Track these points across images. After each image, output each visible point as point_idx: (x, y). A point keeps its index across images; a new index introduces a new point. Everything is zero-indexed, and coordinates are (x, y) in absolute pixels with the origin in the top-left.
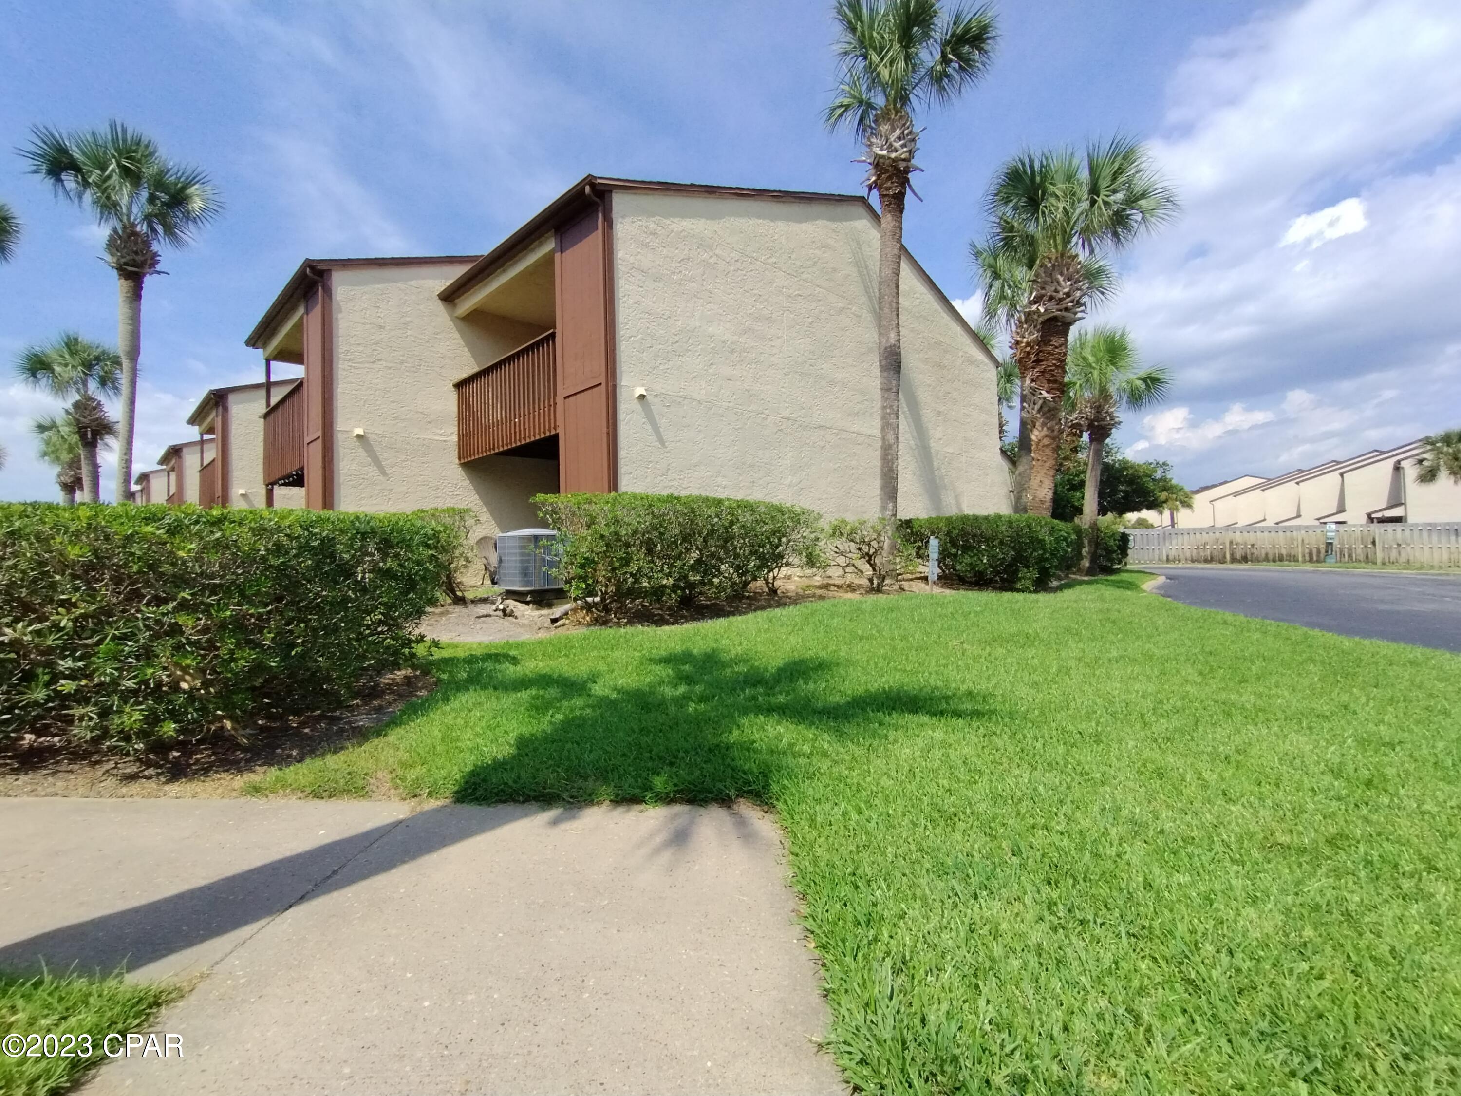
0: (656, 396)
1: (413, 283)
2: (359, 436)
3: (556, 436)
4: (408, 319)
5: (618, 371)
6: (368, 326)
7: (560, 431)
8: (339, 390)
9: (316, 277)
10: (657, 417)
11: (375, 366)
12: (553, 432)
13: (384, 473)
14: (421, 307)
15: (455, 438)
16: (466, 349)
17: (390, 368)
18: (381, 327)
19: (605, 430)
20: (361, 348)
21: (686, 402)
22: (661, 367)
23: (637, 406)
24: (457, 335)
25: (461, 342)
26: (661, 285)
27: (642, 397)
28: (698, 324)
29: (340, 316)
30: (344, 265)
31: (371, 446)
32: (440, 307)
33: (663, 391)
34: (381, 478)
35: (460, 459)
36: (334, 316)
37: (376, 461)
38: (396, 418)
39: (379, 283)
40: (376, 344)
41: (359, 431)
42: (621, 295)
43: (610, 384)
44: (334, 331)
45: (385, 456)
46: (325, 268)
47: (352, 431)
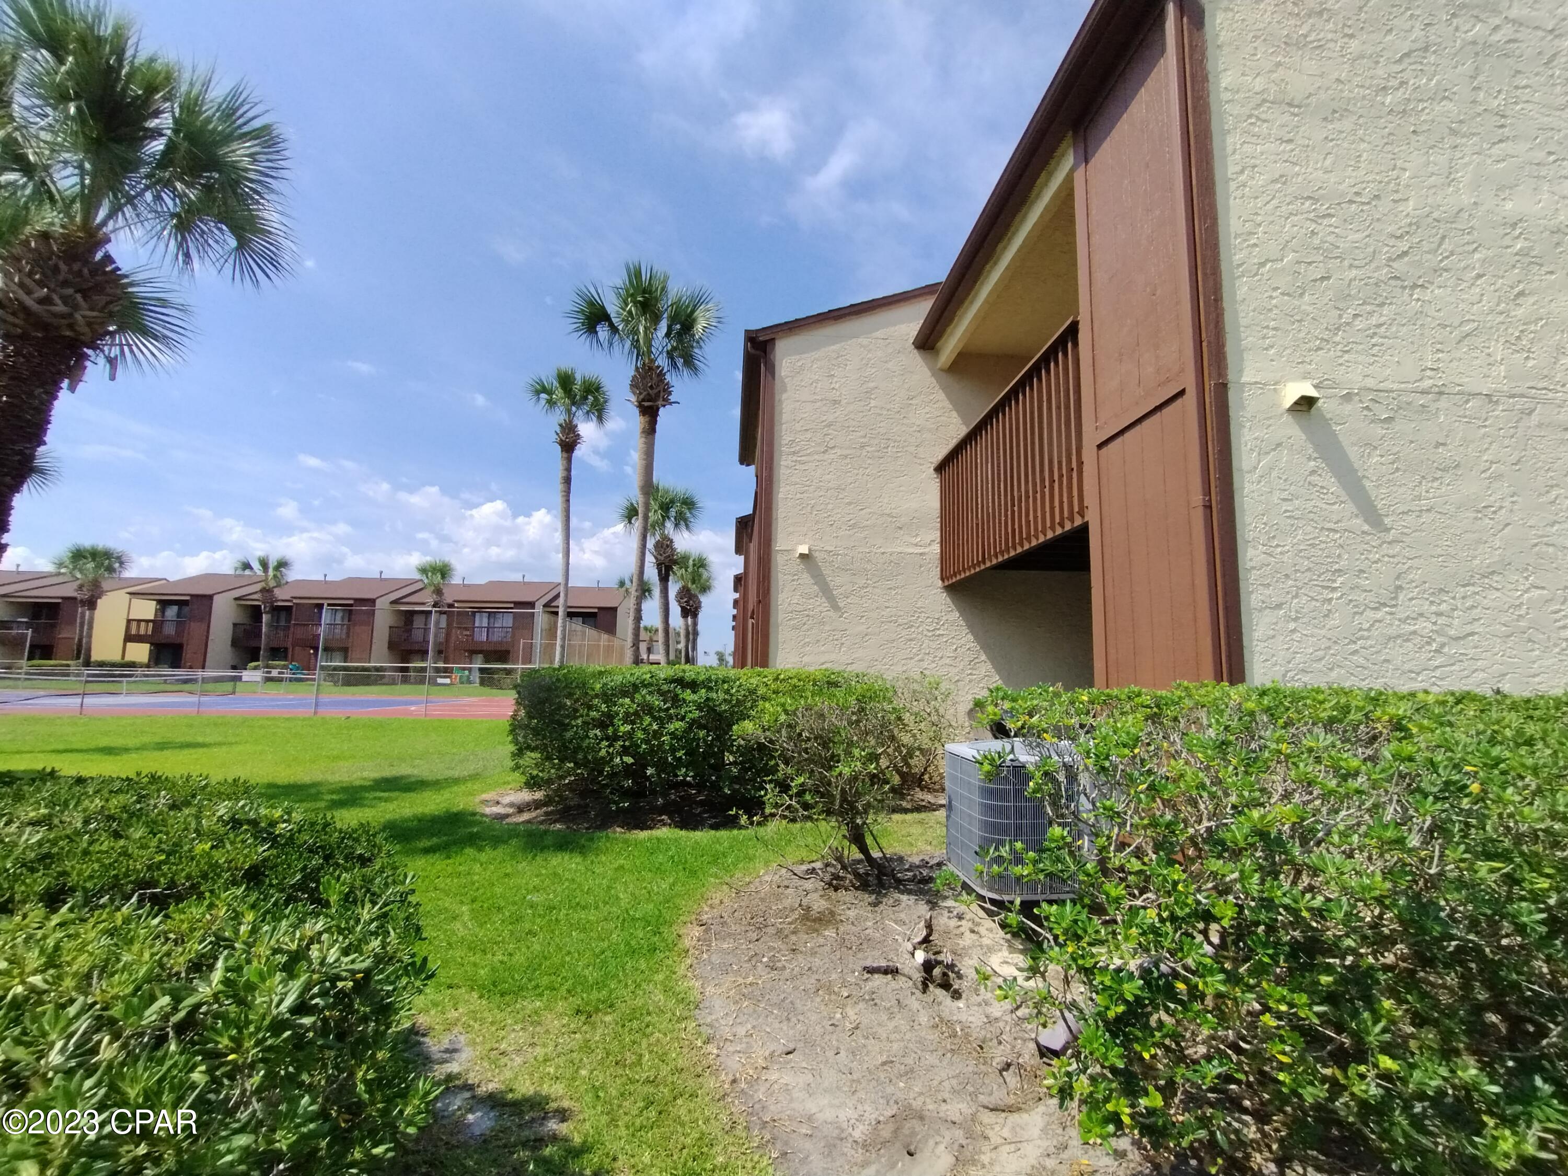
0: (1348, 397)
1: (878, 334)
2: (802, 556)
3: (1084, 528)
4: (872, 385)
5: (1229, 349)
6: (819, 404)
7: (1092, 517)
8: (781, 495)
9: (758, 352)
10: (1353, 453)
11: (826, 456)
12: (1078, 522)
13: (835, 607)
14: (890, 365)
15: (936, 548)
16: (954, 414)
17: (846, 457)
18: (835, 402)
19: (1198, 498)
20: (809, 435)
21: (1443, 403)
22: (1359, 324)
23: (1292, 430)
24: (941, 395)
25: (947, 404)
26: (1347, 124)
27: (1306, 404)
28: (1466, 199)
29: (784, 396)
30: (790, 329)
31: (818, 568)
32: (916, 361)
33: (1370, 383)
34: (831, 613)
35: (942, 579)
36: (777, 398)
37: (826, 591)
38: (853, 526)
39: (833, 344)
40: (829, 426)
41: (804, 549)
42: (1232, 169)
43: (1209, 384)
44: (777, 418)
45: (838, 582)
46: (767, 338)
47: (794, 550)
